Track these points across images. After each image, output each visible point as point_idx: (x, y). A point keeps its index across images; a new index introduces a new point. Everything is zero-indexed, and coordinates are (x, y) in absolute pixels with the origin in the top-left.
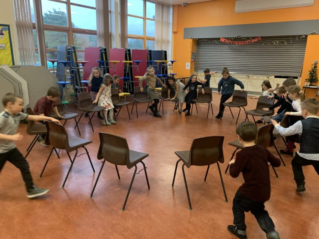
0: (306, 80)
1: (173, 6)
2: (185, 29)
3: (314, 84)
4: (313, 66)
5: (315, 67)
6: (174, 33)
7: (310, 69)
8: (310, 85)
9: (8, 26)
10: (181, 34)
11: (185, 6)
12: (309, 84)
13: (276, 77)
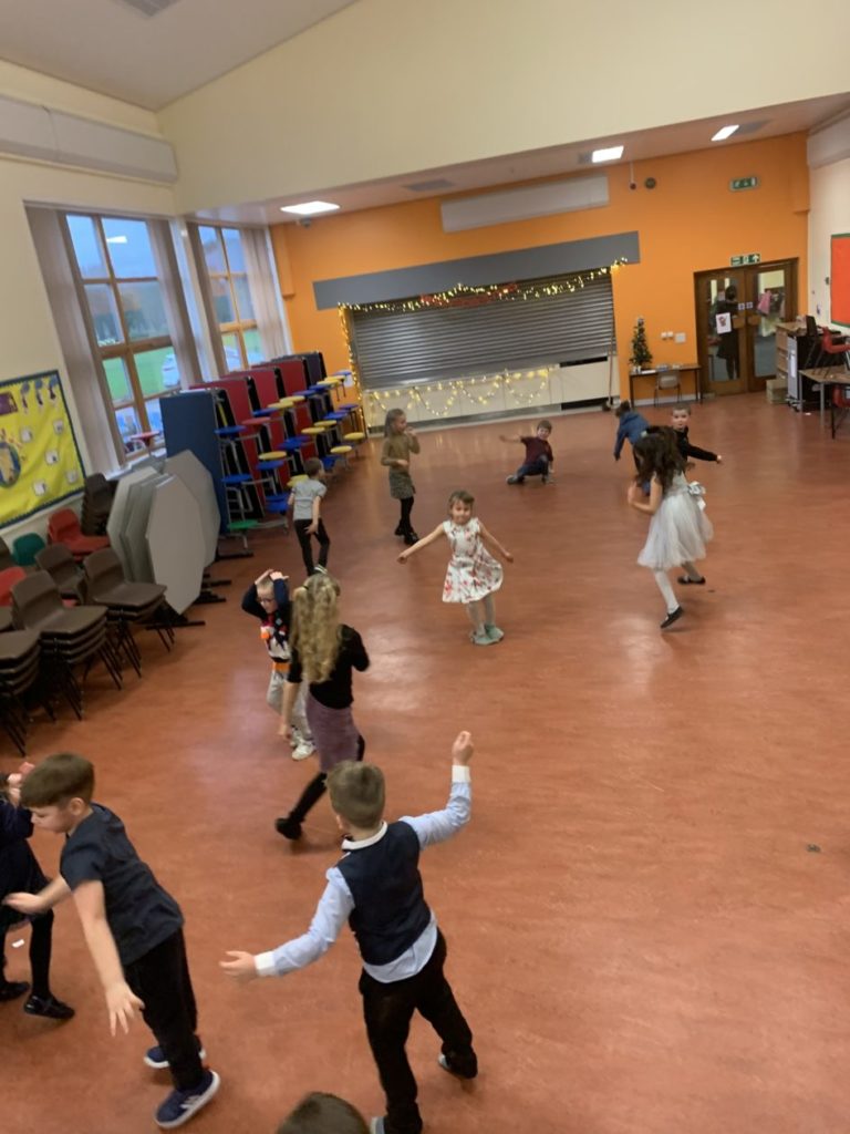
0: (631, 360)
1: (272, 228)
2: (316, 285)
3: (647, 365)
4: (637, 330)
5: (642, 331)
6: (286, 298)
7: (632, 337)
8: (643, 369)
9: (56, 372)
10: (308, 300)
11: (307, 226)
12: (639, 368)
13: (562, 365)
